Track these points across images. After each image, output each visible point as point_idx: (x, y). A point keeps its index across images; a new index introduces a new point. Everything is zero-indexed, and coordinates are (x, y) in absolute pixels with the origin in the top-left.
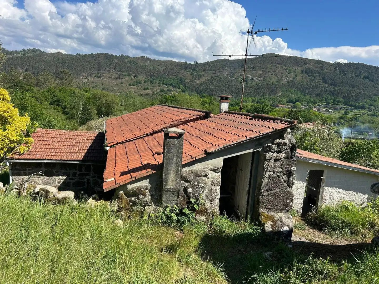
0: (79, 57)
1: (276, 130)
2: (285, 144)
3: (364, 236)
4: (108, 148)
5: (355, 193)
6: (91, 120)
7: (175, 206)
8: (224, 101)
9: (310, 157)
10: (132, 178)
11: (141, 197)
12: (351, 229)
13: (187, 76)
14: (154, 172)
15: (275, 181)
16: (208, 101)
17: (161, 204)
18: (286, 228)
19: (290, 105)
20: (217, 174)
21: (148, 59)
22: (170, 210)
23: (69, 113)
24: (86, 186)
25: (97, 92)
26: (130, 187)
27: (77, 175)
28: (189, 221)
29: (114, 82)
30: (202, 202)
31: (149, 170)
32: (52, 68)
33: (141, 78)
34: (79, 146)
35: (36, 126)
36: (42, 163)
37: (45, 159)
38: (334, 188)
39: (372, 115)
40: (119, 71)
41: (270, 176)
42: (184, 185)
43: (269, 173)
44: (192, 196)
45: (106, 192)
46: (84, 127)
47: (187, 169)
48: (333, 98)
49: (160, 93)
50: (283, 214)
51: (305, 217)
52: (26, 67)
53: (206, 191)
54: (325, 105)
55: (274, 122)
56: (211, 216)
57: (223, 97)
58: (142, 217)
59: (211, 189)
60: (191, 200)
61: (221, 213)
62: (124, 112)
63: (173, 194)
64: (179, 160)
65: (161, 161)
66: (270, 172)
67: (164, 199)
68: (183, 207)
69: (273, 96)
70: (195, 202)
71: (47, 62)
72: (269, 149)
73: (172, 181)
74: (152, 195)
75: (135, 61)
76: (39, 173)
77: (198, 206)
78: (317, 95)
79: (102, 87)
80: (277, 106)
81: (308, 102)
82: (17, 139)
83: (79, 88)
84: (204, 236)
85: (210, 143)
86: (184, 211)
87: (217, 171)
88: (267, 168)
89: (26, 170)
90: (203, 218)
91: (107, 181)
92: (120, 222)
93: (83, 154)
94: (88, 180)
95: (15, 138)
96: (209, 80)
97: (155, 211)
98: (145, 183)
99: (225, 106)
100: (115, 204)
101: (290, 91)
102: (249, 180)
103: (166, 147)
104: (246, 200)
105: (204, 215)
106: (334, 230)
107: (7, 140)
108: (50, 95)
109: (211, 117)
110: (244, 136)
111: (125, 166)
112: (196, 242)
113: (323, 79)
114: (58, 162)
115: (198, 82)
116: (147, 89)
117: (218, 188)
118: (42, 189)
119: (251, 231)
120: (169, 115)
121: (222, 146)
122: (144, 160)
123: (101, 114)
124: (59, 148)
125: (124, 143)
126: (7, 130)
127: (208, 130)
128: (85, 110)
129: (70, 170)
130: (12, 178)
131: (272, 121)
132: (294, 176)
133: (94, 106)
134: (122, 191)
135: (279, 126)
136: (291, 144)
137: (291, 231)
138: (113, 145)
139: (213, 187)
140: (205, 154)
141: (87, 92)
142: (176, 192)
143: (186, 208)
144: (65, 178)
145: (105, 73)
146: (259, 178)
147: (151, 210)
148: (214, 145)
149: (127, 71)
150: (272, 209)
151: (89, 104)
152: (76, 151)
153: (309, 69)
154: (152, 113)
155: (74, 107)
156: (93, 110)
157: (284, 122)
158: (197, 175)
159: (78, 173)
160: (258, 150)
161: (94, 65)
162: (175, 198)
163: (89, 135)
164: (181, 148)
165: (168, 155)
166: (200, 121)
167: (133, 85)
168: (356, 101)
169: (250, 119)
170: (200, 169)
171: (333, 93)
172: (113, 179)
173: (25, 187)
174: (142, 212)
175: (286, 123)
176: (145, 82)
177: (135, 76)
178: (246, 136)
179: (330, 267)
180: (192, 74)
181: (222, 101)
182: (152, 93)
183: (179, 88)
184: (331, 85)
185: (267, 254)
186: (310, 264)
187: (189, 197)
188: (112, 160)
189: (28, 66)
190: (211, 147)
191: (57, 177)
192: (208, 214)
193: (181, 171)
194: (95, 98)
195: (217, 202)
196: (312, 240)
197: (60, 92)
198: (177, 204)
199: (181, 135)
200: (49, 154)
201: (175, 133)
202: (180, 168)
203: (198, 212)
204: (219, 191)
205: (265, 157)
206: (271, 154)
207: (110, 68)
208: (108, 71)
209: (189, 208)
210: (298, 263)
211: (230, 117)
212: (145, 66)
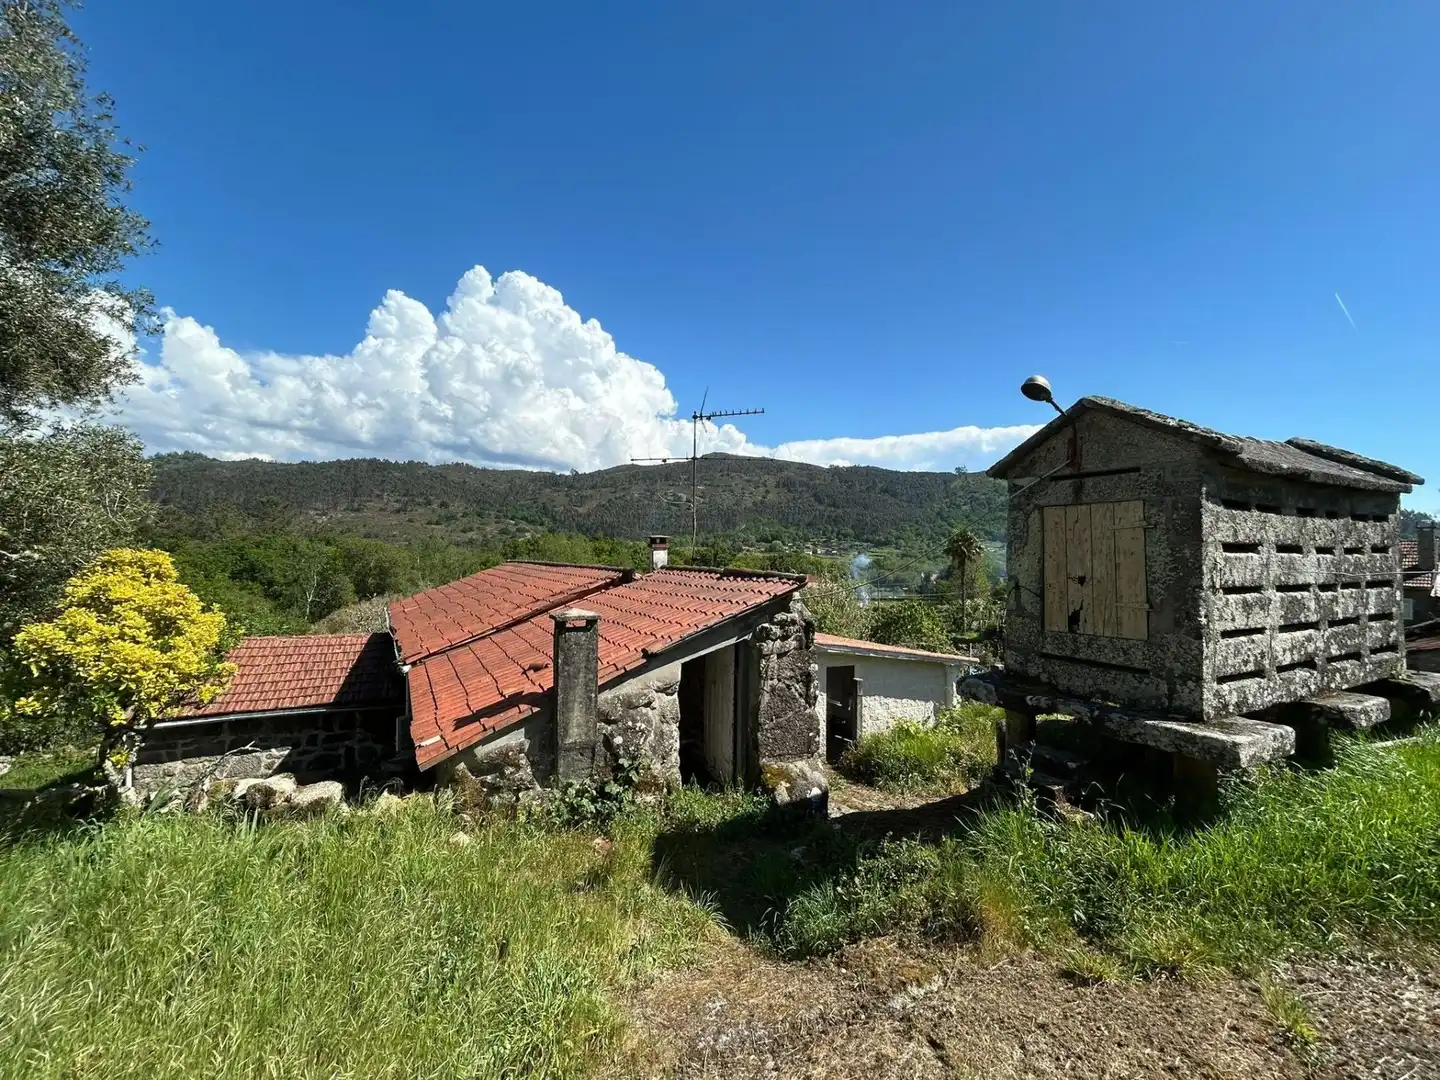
0: (307, 469)
1: (776, 595)
2: (793, 622)
3: (947, 781)
4: (406, 669)
5: (912, 702)
6: (339, 607)
7: (588, 781)
8: (658, 546)
9: (830, 642)
10: (485, 730)
11: (509, 770)
12: (922, 773)
13: (559, 500)
14: (536, 710)
15: (782, 696)
16: (607, 547)
17: (556, 781)
18: (816, 791)
19: (763, 547)
20: (670, 697)
21: (469, 468)
22: (578, 791)
23: (281, 595)
24: (342, 766)
25: (354, 542)
26: (481, 751)
27: (319, 742)
28: (620, 810)
29: (394, 520)
30: (645, 762)
31: (523, 707)
32: (235, 495)
33: (457, 507)
34: (323, 671)
35: (241, 632)
36: (223, 722)
37: (233, 713)
38: (877, 697)
39: (903, 556)
40: (404, 495)
41: (773, 689)
42: (604, 732)
43: (770, 682)
44: (621, 752)
45: (426, 771)
46: (323, 624)
47: (607, 695)
48: (836, 530)
49: (499, 537)
50: (804, 762)
51: (835, 763)
52: (163, 496)
53: (652, 737)
54: (824, 542)
55: (767, 582)
56: (665, 790)
57: (655, 539)
58: (515, 817)
59: (662, 731)
60: (621, 761)
61: (685, 781)
62: (421, 583)
63: (582, 755)
64: (591, 676)
65: (548, 684)
66: (772, 679)
67: (561, 770)
68: (605, 779)
69: (730, 532)
70: (630, 765)
71: (222, 482)
72: (766, 635)
73: (579, 726)
74: (533, 764)
75: (442, 473)
76: (247, 747)
77: (638, 773)
78: (809, 525)
79: (363, 531)
80: (740, 550)
81: (794, 540)
82: (198, 669)
83: (307, 535)
84: (658, 838)
85: (648, 633)
86: (607, 789)
87: (669, 691)
88: (766, 672)
89: (175, 747)
90: (650, 798)
91: (423, 744)
92: (463, 838)
93: (335, 690)
94: (350, 750)
95: (196, 666)
96: (604, 506)
97: (542, 800)
98: (518, 738)
99: (661, 557)
100: (448, 798)
101: (760, 521)
102: (733, 702)
103: (563, 650)
104: (731, 744)
105: (650, 792)
106: (894, 778)
107: (171, 675)
108: (230, 557)
109: (635, 580)
110: (717, 613)
111: (463, 703)
112: (643, 857)
113: (815, 495)
114: (268, 714)
115: (580, 510)
116: (471, 530)
117: (675, 727)
118: (254, 786)
119: (750, 808)
120: (540, 583)
121: (676, 638)
122: (507, 687)
123: (363, 593)
124: (270, 680)
125: (444, 652)
126: (174, 647)
127: (637, 607)
128: (322, 586)
129: (300, 731)
130: (133, 772)
131: (762, 579)
132: (816, 682)
133: (347, 574)
134: (463, 764)
135: (780, 588)
136: (805, 621)
137: (824, 797)
138: (419, 660)
139: (665, 727)
140: (643, 657)
141: (328, 543)
142: (588, 749)
143: (612, 782)
144: (287, 752)
145: (371, 501)
146: (751, 695)
147: (533, 798)
148: (659, 636)
149: (422, 494)
150: (784, 755)
151: (335, 571)
152: (317, 684)
153: (788, 478)
154: (498, 580)
155: (295, 581)
156: (347, 584)
157: (785, 580)
158: (629, 704)
159: (322, 735)
160: (746, 637)
161: (343, 484)
162: (586, 762)
163: (349, 643)
164: (595, 650)
165: (567, 668)
166: (612, 590)
167: (437, 523)
168: (874, 532)
169: (718, 579)
170: (634, 692)
171: (835, 521)
172: (438, 738)
173: (203, 790)
174: (514, 808)
175: (791, 582)
176: (465, 515)
177: (443, 505)
178: (720, 613)
179: (926, 855)
180: (567, 496)
181: (653, 546)
182: (481, 539)
183: (542, 524)
184: (829, 506)
185: (796, 853)
186: (885, 856)
187: (616, 757)
188: (424, 694)
189: (168, 492)
190: (654, 642)
191: (265, 754)
192: (659, 788)
193: (596, 701)
194: (350, 557)
195: (675, 757)
196: (860, 806)
197: (258, 547)
198: (591, 776)
199: (591, 623)
200: (243, 697)
201: (579, 618)
202: (593, 695)
203: (639, 788)
204: (676, 734)
205: (761, 650)
206: (770, 643)
207: (383, 491)
208: (378, 496)
209: (618, 780)
210: (864, 859)
211: (675, 576)
212: (465, 482)
